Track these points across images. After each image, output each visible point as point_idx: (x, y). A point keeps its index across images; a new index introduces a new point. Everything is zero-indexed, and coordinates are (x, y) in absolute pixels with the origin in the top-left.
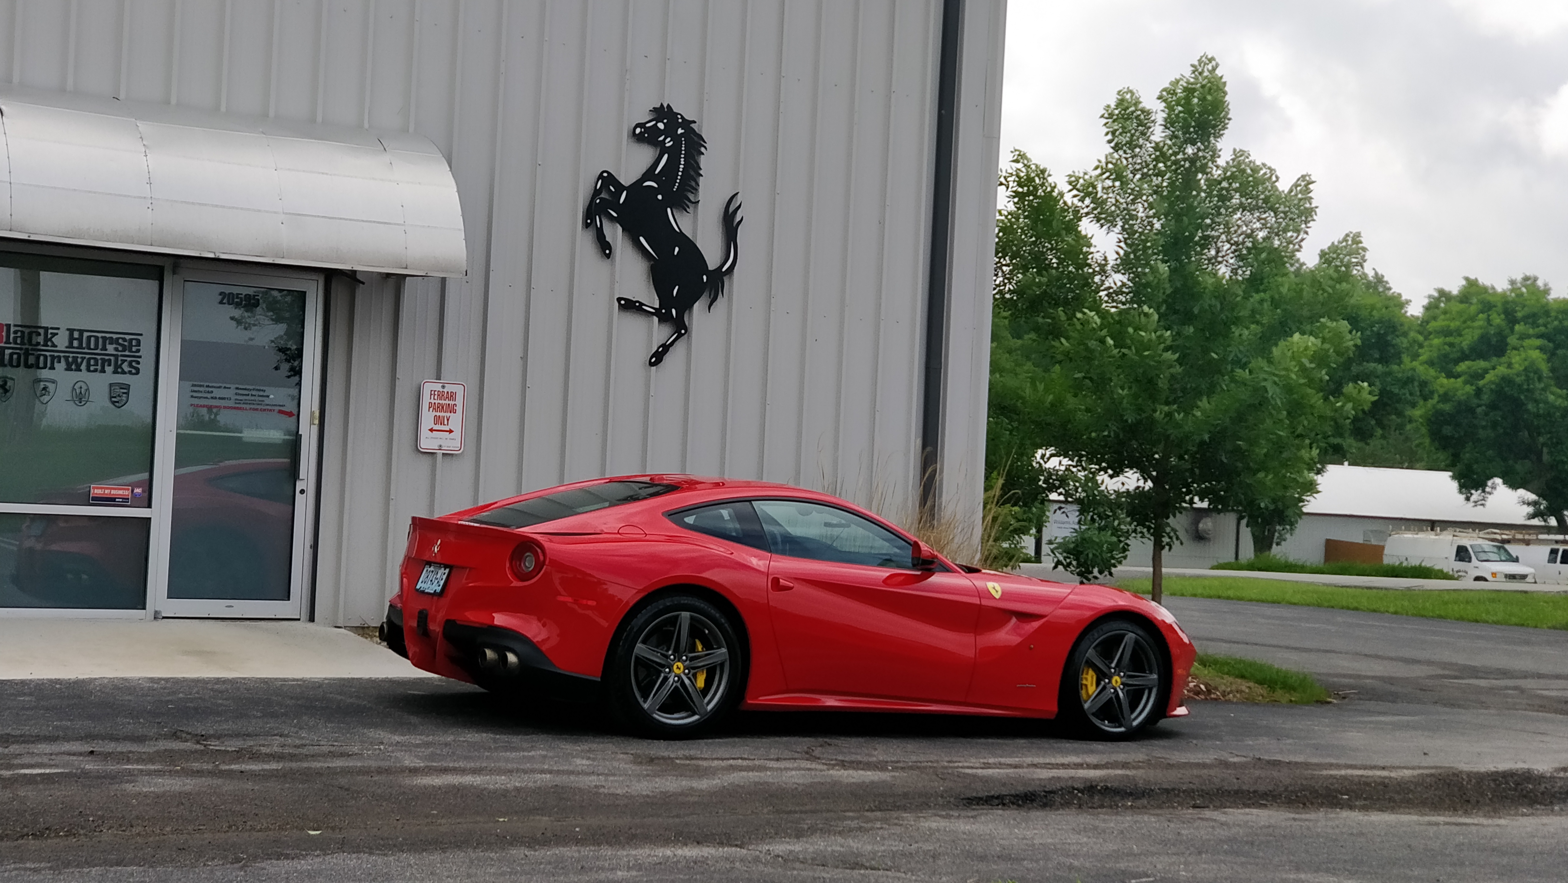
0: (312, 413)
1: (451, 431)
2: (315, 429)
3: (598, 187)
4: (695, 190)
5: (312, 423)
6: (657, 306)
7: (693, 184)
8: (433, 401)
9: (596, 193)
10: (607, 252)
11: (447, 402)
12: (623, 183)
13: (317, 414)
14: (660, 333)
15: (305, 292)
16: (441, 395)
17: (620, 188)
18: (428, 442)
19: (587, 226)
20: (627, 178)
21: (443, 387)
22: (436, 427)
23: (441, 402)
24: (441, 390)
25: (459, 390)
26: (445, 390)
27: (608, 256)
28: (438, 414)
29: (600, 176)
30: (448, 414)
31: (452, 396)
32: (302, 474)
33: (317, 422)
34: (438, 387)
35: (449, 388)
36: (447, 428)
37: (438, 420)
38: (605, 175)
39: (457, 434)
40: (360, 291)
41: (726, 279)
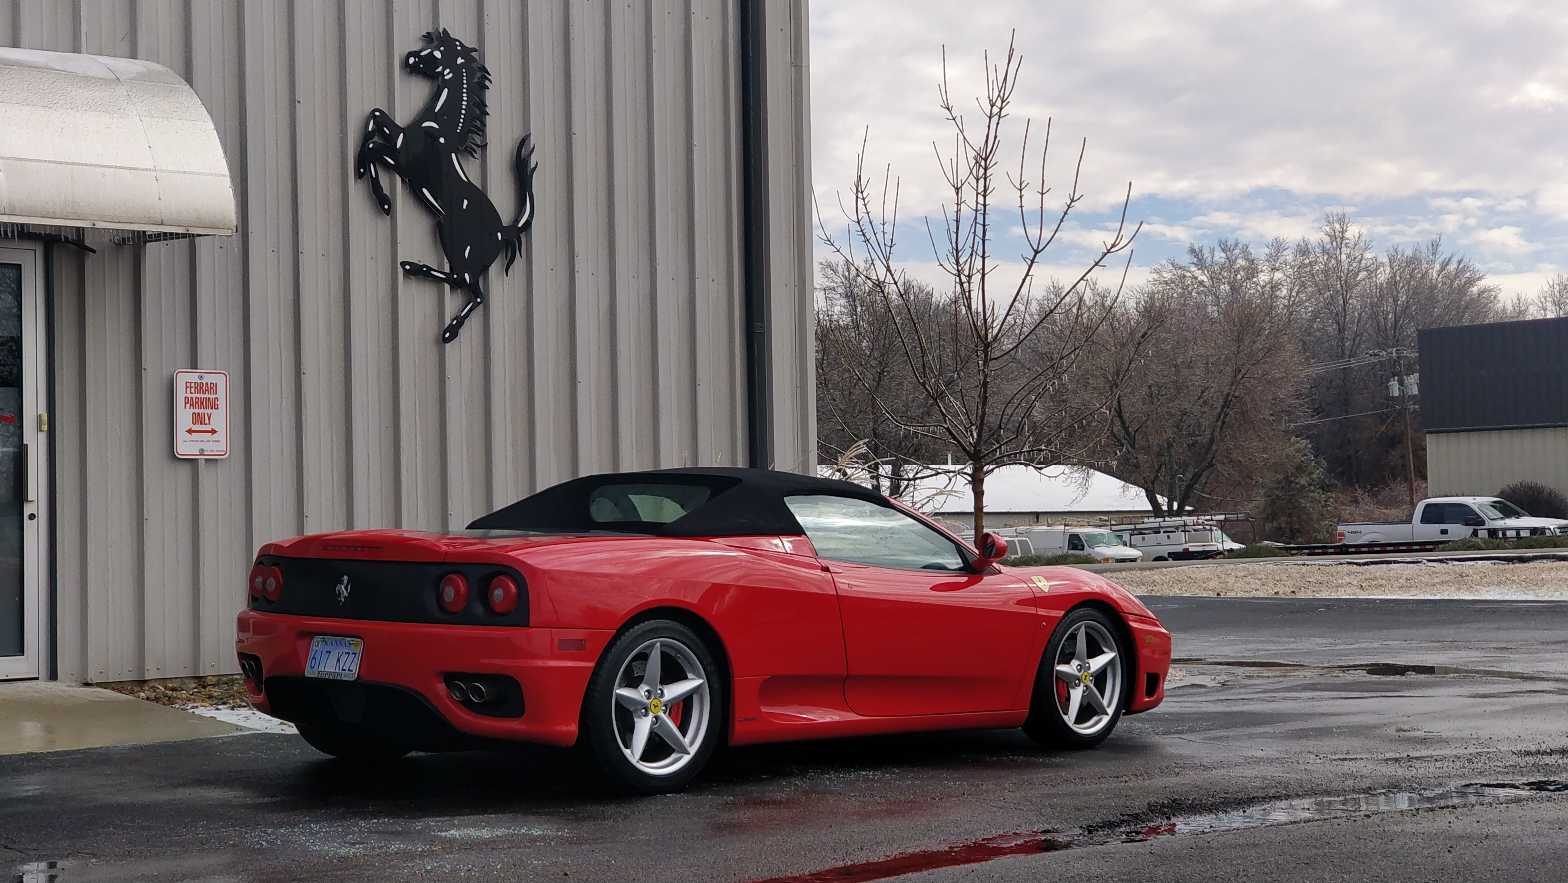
0: (39, 417)
1: (213, 432)
2: (43, 437)
3: (370, 128)
4: (482, 130)
5: (39, 429)
6: (447, 269)
7: (478, 123)
8: (189, 396)
9: (367, 136)
10: (386, 207)
11: (207, 396)
12: (399, 125)
13: (45, 417)
14: (453, 303)
15: (20, 265)
16: (199, 387)
17: (396, 130)
18: (185, 446)
19: (359, 176)
20: (402, 117)
21: (201, 378)
22: (195, 428)
23: (199, 396)
24: (199, 381)
25: (220, 381)
26: (204, 382)
27: (387, 212)
28: (197, 411)
29: (372, 115)
30: (209, 411)
31: (212, 388)
32: (32, 494)
33: (45, 428)
34: (194, 378)
35: (208, 379)
36: (208, 428)
37: (198, 419)
38: (377, 114)
39: (221, 435)
40: (90, 262)
41: (523, 237)
